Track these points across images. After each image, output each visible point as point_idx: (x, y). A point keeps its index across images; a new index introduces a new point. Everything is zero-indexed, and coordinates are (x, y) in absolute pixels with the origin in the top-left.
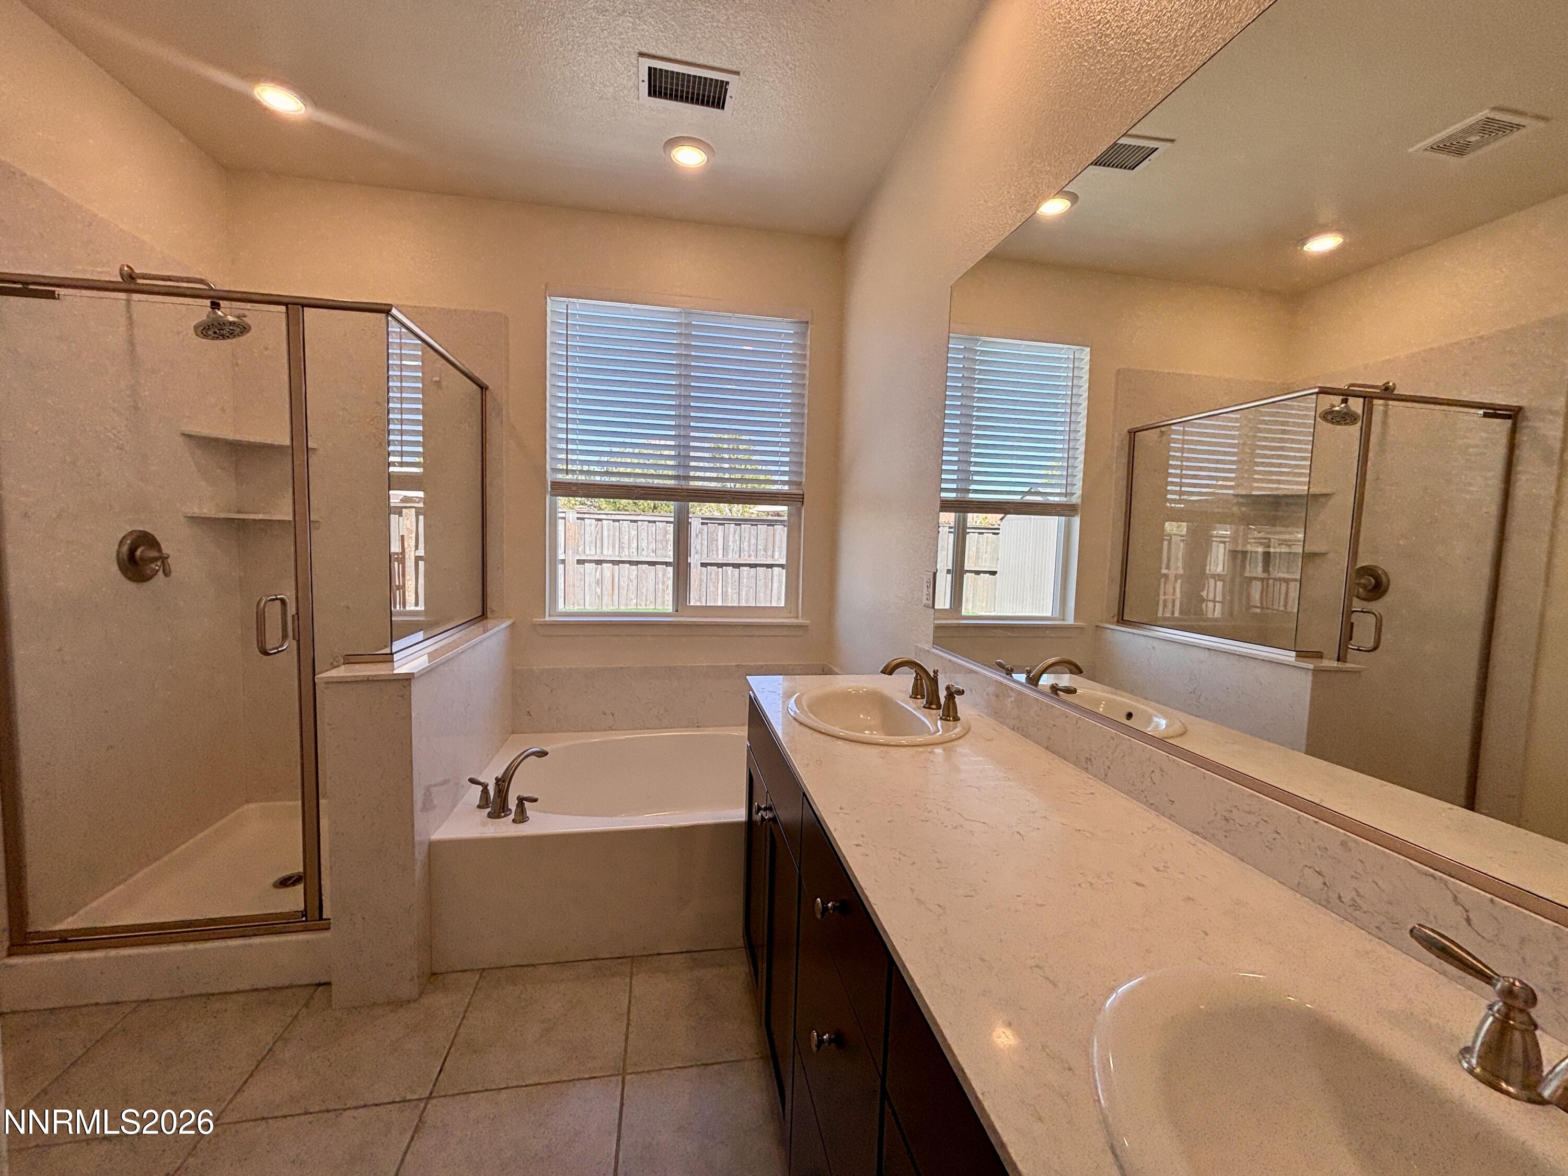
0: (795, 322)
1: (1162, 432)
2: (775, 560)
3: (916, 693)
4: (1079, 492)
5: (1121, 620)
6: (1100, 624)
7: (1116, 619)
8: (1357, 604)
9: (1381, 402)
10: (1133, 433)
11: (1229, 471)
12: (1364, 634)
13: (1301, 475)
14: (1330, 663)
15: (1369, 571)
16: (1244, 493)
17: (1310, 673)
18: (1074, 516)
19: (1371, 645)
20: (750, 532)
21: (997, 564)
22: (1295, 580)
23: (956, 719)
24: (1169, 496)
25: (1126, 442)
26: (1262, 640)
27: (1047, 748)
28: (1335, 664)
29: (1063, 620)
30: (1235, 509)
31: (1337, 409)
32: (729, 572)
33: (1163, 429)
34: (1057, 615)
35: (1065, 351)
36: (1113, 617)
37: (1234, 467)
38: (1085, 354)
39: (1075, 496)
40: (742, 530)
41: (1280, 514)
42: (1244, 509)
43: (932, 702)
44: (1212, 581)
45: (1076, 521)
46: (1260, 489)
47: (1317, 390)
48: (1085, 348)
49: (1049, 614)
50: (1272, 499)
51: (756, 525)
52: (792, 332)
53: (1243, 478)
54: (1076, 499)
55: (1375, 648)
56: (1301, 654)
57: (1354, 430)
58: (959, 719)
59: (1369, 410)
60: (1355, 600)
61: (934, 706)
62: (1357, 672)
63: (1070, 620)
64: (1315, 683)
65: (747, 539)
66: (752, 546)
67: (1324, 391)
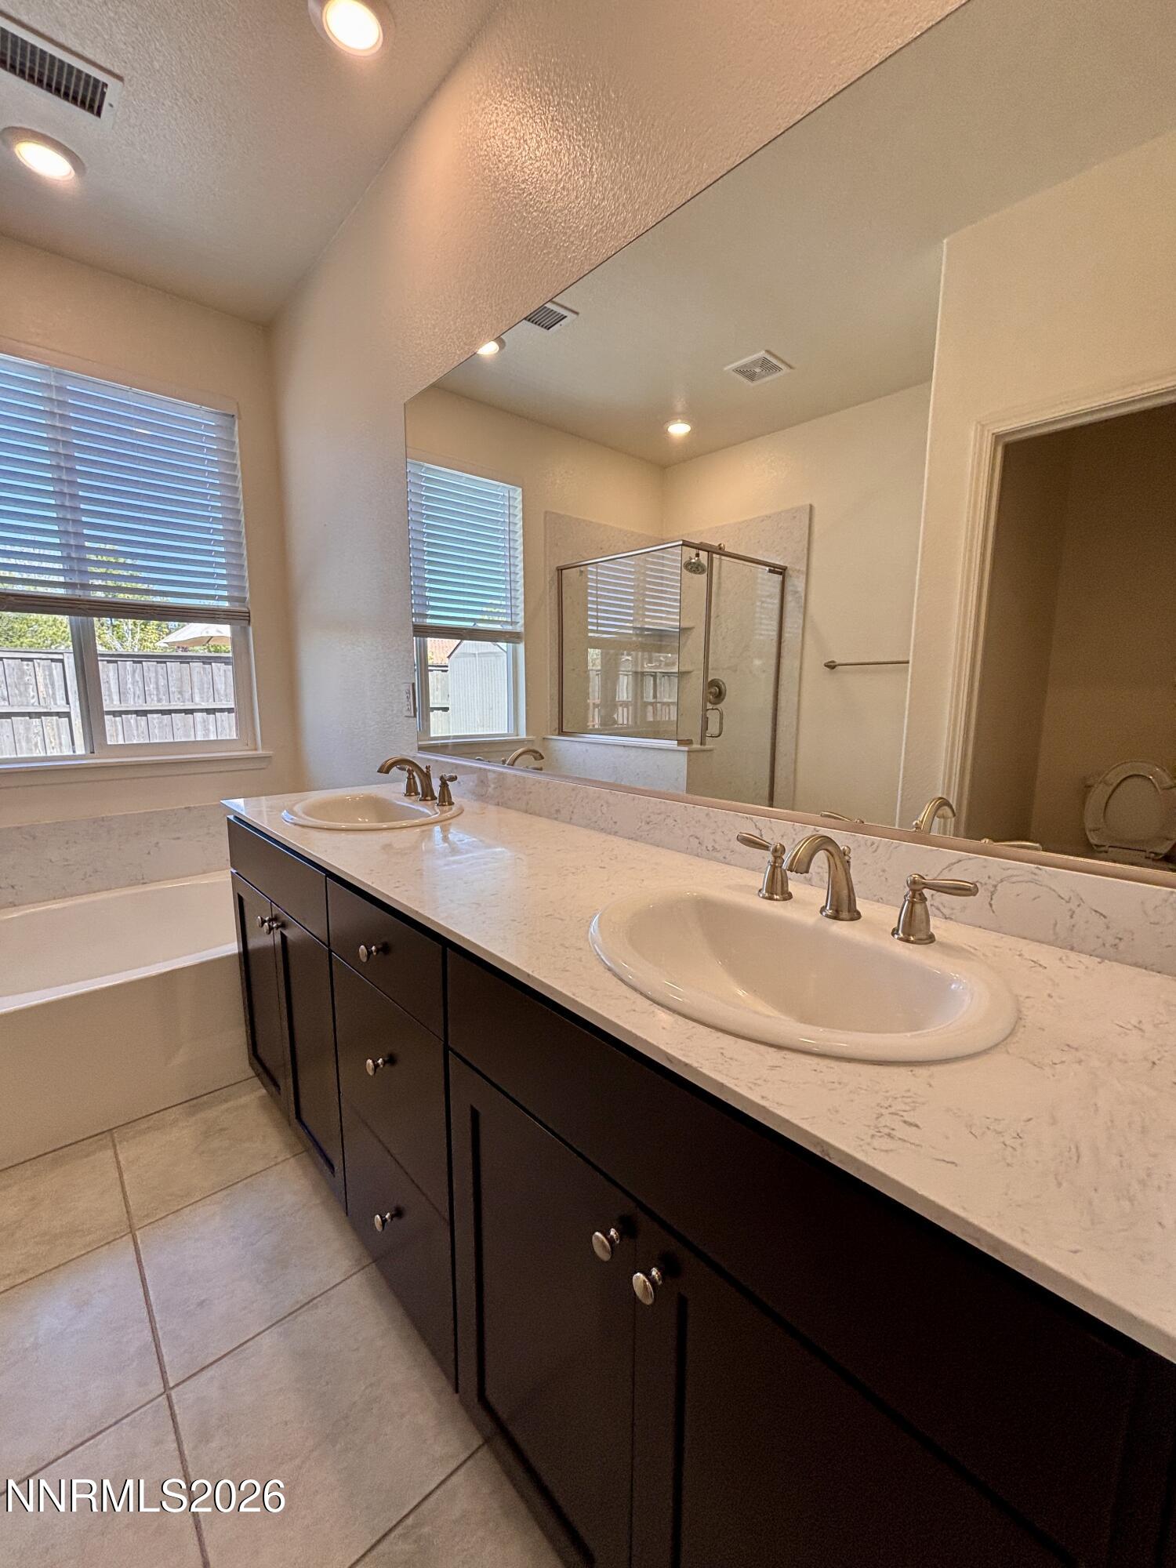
0: (216, 413)
1: (581, 572)
2: (197, 704)
3: (411, 790)
4: (522, 622)
5: (561, 732)
6: (545, 736)
7: (557, 731)
8: (709, 706)
9: (718, 556)
10: (560, 570)
11: (629, 608)
12: (713, 728)
13: (674, 613)
14: (696, 746)
15: (715, 683)
16: (639, 626)
17: (686, 754)
18: (518, 643)
19: (717, 733)
20: (156, 672)
21: (448, 700)
22: (673, 703)
23: (451, 804)
24: (590, 627)
25: (556, 578)
26: (656, 735)
27: (526, 812)
28: (699, 746)
29: (517, 735)
30: (634, 639)
31: (693, 561)
32: (132, 721)
33: (582, 568)
34: (511, 732)
35: (500, 488)
36: (555, 730)
37: (632, 605)
38: (518, 493)
39: (519, 624)
40: (145, 668)
41: (664, 643)
42: (640, 639)
43: (427, 794)
44: (620, 709)
45: (521, 647)
46: (650, 623)
47: (681, 543)
48: (518, 488)
49: (506, 732)
50: (657, 633)
51: (165, 662)
52: (213, 424)
53: (638, 614)
54: (519, 628)
55: (719, 736)
56: (680, 742)
57: (704, 577)
58: (453, 804)
59: (710, 560)
60: (708, 704)
61: (429, 798)
62: (711, 750)
63: (523, 735)
64: (689, 761)
65: (153, 680)
66: (161, 688)
67: (686, 544)
